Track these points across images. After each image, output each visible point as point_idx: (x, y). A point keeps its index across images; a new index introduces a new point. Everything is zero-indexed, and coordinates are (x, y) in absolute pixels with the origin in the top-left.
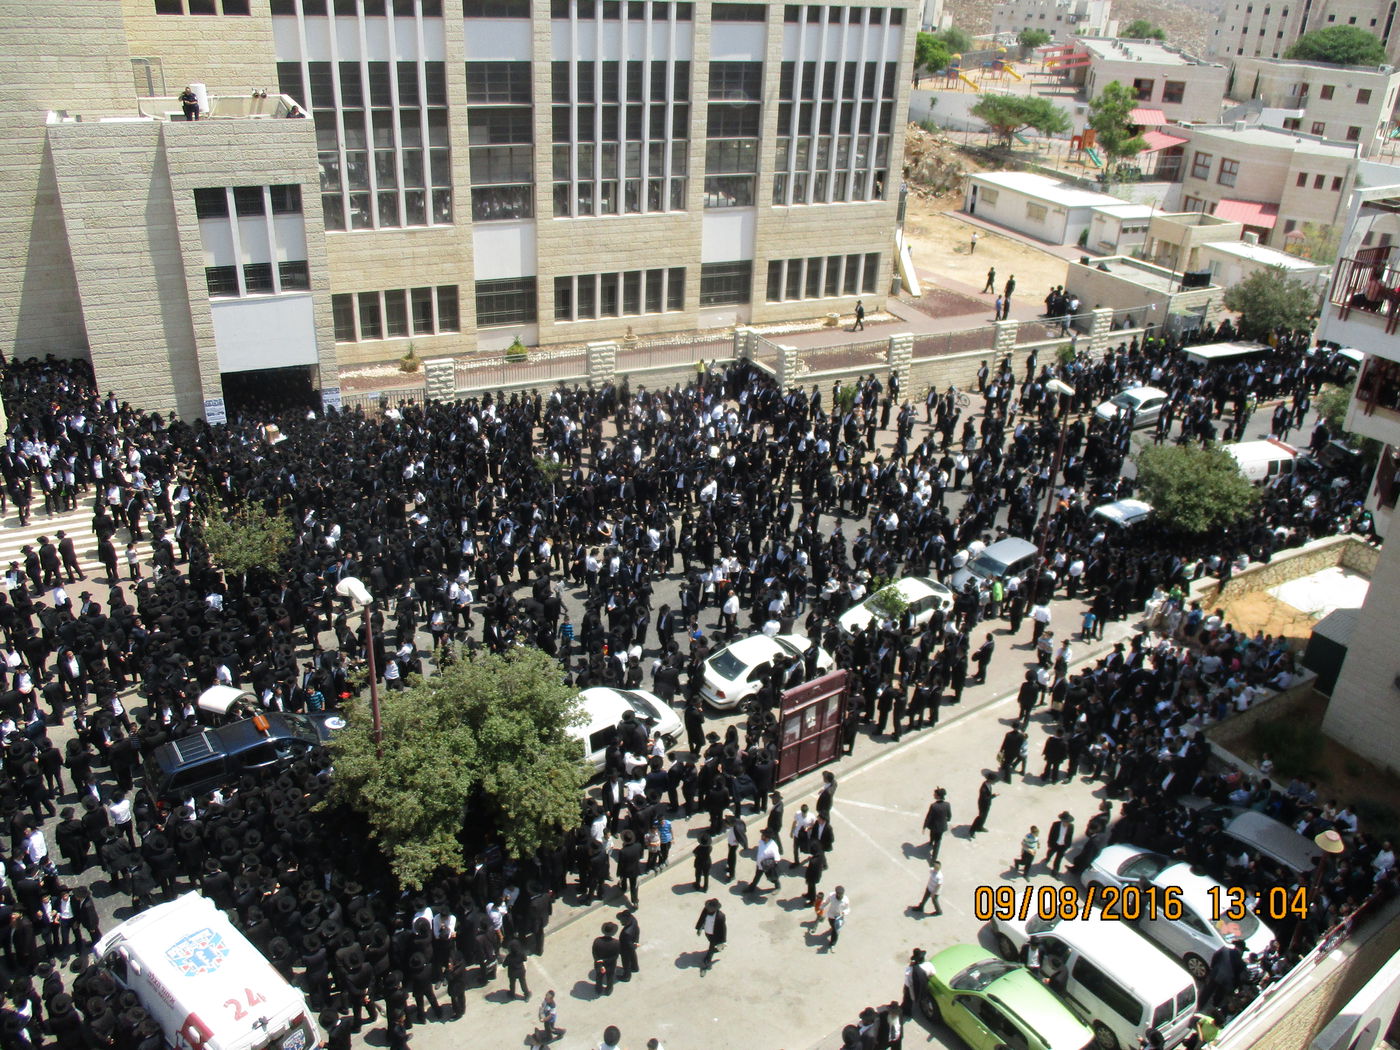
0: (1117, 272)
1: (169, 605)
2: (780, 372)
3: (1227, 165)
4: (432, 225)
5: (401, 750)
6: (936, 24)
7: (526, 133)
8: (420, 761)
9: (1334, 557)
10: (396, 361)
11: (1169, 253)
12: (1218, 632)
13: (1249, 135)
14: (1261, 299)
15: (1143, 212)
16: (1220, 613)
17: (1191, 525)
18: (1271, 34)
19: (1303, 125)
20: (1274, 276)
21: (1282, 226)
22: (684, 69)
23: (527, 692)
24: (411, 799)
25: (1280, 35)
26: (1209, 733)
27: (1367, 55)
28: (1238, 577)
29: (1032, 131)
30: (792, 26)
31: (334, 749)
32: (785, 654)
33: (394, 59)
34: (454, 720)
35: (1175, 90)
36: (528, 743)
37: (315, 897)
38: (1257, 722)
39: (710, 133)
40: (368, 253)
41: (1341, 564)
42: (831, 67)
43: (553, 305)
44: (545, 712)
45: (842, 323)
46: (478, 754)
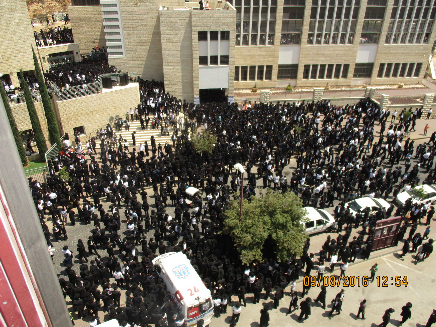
2: (381, 104)
4: (267, 45)
5: (247, 220)
7: (301, 16)
8: (253, 225)
10: (251, 88)
23: (290, 208)
24: (248, 237)
34: (265, 214)
36: (288, 225)
39: (366, 17)
40: (246, 53)
43: (302, 74)
44: (295, 215)
45: (404, 87)
46: (271, 226)
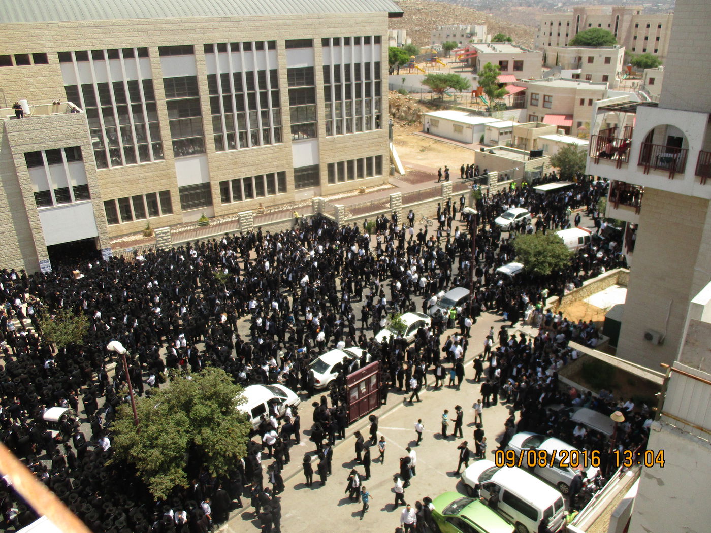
0: (498, 154)
1: (25, 368)
2: (337, 218)
3: (547, 98)
4: (153, 161)
5: (150, 428)
6: (404, 43)
7: (197, 111)
8: (160, 432)
9: (614, 280)
10: (141, 232)
11: (523, 142)
12: (560, 323)
13: (556, 83)
14: (567, 160)
15: (509, 124)
16: (560, 314)
17: (543, 272)
18: (563, 34)
19: (581, 77)
20: (572, 148)
21: (576, 125)
22: (274, 73)
23: (213, 390)
24: (156, 453)
25: (567, 35)
26: (560, 372)
27: (608, 41)
28: (568, 295)
29: (452, 90)
30: (326, 48)
31: (114, 431)
32: (348, 357)
33: (126, 80)
34: (176, 409)
35: (519, 65)
36: (215, 416)
37: (110, 510)
38: (583, 364)
39: (291, 104)
40: (121, 178)
41: (618, 283)
42: (348, 67)
43: (220, 196)
44: (224, 400)
45: (367, 191)
46: (190, 425)
